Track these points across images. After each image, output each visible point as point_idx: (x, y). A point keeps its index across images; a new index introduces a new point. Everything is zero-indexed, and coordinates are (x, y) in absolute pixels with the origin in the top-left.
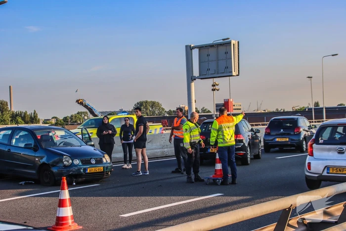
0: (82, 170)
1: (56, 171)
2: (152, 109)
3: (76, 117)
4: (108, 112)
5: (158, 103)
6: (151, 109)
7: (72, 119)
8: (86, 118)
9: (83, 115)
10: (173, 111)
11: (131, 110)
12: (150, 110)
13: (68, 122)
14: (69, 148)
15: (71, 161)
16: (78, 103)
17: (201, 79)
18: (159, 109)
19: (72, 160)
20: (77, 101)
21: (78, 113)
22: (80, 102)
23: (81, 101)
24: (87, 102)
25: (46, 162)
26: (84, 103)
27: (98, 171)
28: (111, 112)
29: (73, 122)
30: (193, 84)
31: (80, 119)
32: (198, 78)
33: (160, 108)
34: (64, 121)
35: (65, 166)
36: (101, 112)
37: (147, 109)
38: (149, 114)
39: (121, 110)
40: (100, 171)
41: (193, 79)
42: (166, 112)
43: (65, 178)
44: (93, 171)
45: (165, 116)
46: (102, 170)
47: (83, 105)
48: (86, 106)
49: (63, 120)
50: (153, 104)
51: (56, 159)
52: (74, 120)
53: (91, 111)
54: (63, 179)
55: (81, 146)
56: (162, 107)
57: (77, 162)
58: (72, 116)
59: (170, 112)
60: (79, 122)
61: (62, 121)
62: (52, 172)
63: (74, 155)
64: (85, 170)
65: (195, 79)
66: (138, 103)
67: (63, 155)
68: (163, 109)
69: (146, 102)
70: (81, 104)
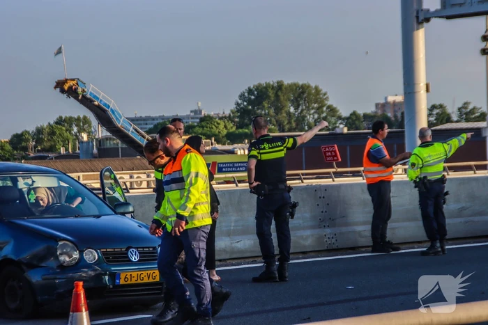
0: (107, 278)
1: (40, 279)
2: (296, 108)
3: (52, 133)
4: (153, 119)
5: (317, 90)
6: (292, 110)
7: (39, 141)
8: (85, 137)
9: (75, 129)
10: (366, 116)
11: (227, 113)
12: (289, 114)
13: (25, 149)
14: (71, 220)
15: (76, 255)
16: (63, 91)
17: (449, 17)
18: (319, 110)
19: (81, 252)
20: (60, 85)
21: (60, 122)
22: (68, 89)
23: (71, 83)
24: (91, 89)
25: (13, 257)
26: (80, 90)
27: (146, 280)
28: (162, 117)
29: (43, 150)
30: (420, 35)
31: (65, 142)
32: (438, 15)
33: (322, 106)
34: (15, 148)
35: (63, 268)
36: (132, 120)
37: (278, 110)
38: (287, 127)
39: (195, 112)
40: (151, 280)
41: (421, 18)
42: (340, 118)
43: (81, 283)
44: (133, 281)
45: (338, 131)
46: (158, 279)
47: (76, 98)
48: (87, 102)
49: (11, 142)
50: (302, 94)
51: (40, 248)
52: (47, 144)
53: (103, 116)
54: (77, 286)
55: (98, 217)
56: (329, 103)
57: (91, 256)
58: (39, 131)
59: (352, 120)
60: (62, 151)
61: (8, 147)
62: (29, 283)
63: (84, 239)
64: (114, 276)
65: (427, 20)
66: (250, 91)
67: (57, 239)
68: (332, 110)
69: (280, 86)
70: (72, 92)
